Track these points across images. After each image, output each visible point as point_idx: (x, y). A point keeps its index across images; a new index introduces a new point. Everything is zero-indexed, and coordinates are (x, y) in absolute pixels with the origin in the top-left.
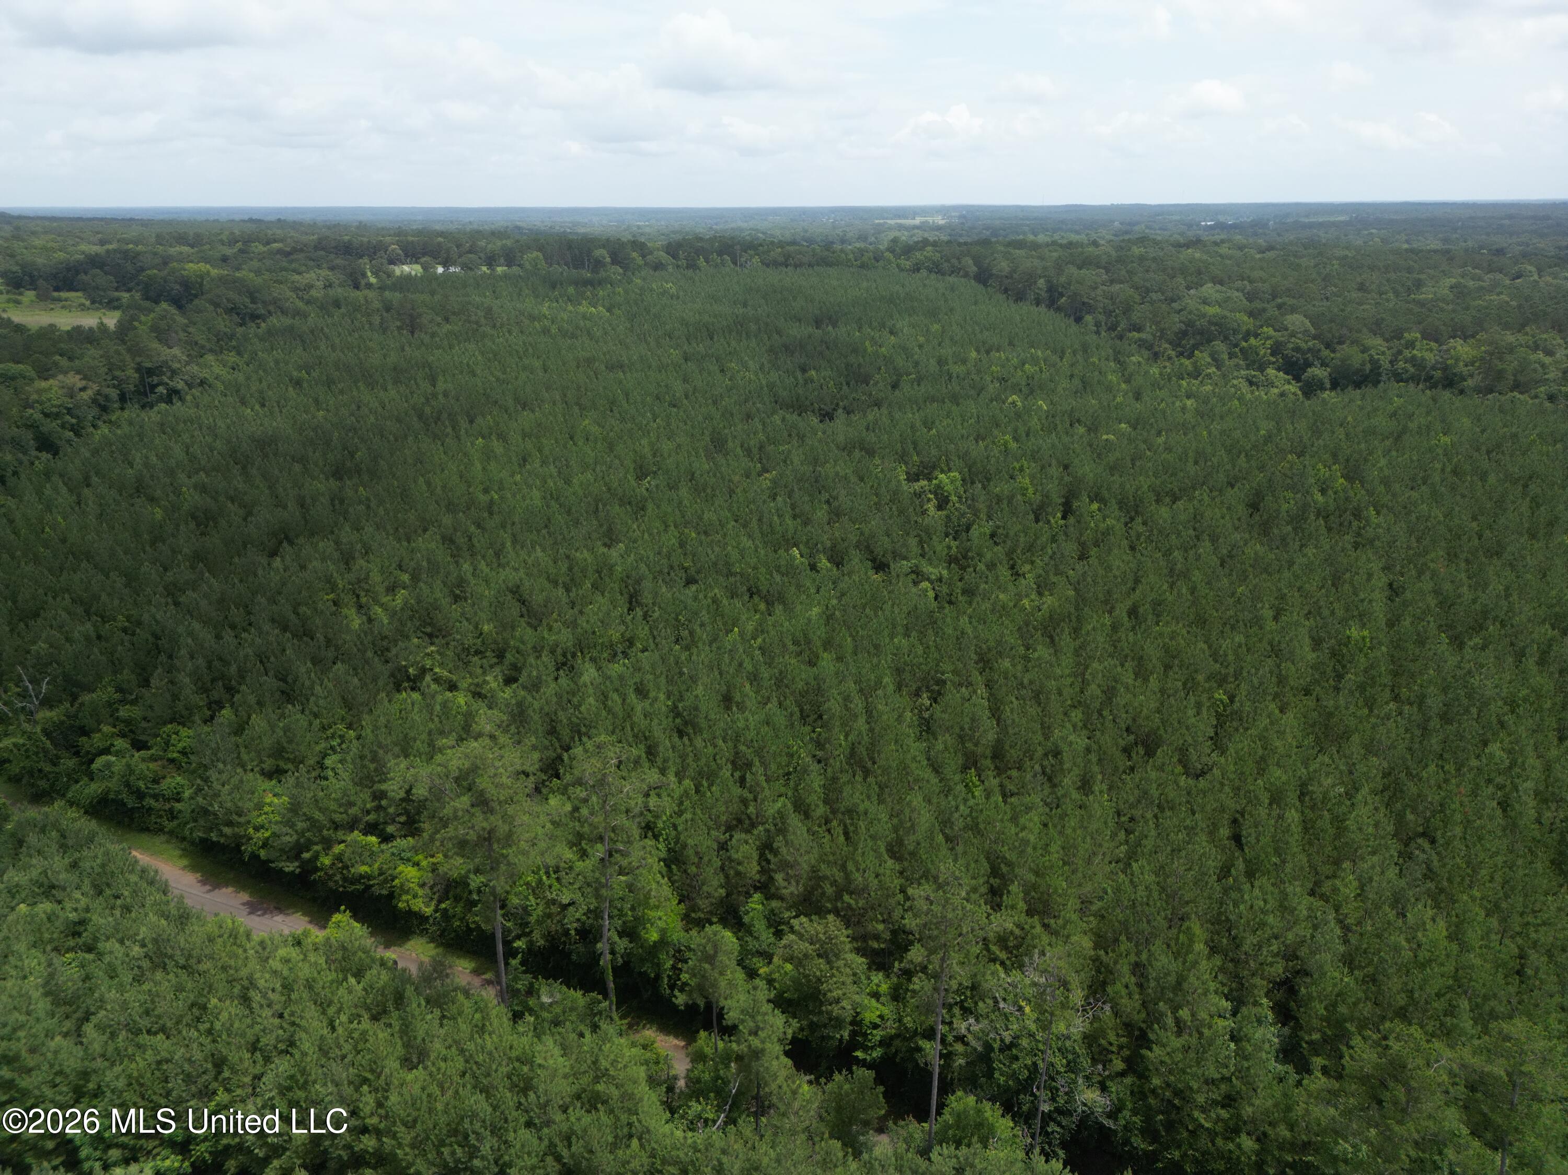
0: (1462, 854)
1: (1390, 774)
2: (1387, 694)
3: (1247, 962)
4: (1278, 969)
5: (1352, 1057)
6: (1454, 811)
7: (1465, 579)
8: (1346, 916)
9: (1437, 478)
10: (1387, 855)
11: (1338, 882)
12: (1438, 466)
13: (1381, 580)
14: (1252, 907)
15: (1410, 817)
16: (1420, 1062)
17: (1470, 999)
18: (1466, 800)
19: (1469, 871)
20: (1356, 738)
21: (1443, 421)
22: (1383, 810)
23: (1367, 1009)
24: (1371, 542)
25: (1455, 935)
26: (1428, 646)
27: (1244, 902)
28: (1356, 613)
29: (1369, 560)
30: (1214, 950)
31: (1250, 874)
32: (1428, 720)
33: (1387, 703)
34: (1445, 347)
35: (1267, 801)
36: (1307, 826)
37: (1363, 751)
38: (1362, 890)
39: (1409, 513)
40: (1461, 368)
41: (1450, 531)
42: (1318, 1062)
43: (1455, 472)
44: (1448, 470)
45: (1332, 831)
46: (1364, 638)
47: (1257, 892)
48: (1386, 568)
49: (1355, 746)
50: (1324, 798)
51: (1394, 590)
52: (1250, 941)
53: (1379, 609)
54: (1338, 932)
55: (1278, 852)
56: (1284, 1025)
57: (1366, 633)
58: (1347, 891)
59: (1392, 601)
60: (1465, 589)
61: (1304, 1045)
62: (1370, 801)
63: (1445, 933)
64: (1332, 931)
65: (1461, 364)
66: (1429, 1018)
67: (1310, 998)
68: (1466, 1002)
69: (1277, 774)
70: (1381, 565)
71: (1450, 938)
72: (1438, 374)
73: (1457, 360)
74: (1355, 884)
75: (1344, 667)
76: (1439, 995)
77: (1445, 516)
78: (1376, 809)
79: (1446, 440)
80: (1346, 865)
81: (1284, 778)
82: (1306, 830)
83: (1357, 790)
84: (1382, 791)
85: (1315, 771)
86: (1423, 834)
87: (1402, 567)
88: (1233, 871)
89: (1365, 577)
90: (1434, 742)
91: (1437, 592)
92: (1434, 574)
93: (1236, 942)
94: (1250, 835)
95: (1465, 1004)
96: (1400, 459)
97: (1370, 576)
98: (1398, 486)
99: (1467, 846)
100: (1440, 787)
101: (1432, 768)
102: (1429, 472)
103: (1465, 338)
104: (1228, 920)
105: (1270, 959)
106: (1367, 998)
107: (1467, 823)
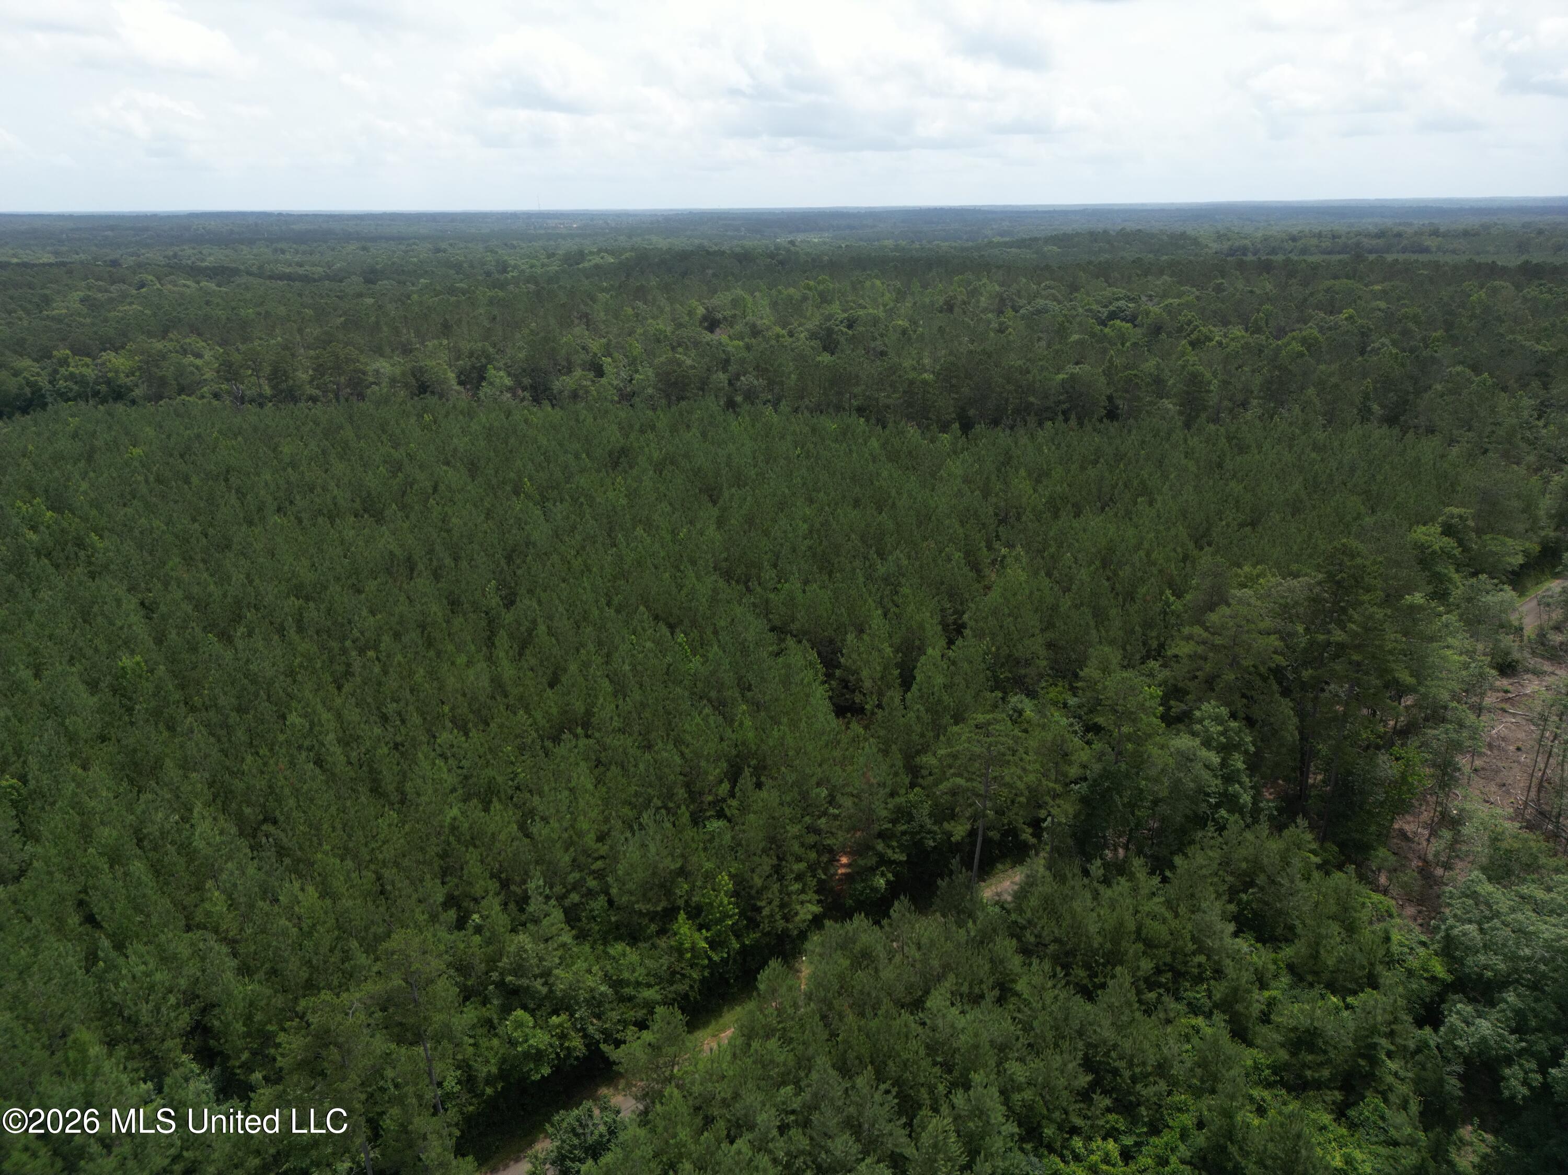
0: (302, 821)
1: (214, 782)
2: (183, 709)
3: (152, 1033)
4: (184, 1020)
5: (282, 1055)
6: (282, 787)
7: (209, 579)
8: (227, 931)
9: (143, 489)
10: (241, 856)
11: (207, 905)
12: (140, 478)
13: (131, 603)
14: (134, 977)
15: (247, 811)
16: (339, 1017)
17: (356, 937)
18: (288, 773)
19: (313, 832)
20: (169, 763)
21: (127, 434)
22: (222, 817)
23: (279, 1001)
24: (106, 567)
25: (325, 892)
26: (201, 651)
27: (123, 978)
28: (120, 643)
29: (111, 586)
30: (111, 1043)
31: (119, 947)
32: (227, 717)
33: (185, 717)
34: (99, 361)
35: (106, 866)
36: (157, 869)
37: (181, 772)
38: (232, 899)
39: (131, 530)
40: (123, 379)
41: (177, 537)
42: (257, 1076)
43: (159, 480)
44: (151, 479)
45: (182, 861)
46: (138, 663)
47: (133, 959)
48: (131, 589)
49: (171, 770)
50: (162, 833)
51: (148, 608)
52: (145, 1010)
53: (141, 630)
54: (225, 949)
55: (138, 909)
56: (211, 1067)
57: (138, 658)
58: (218, 908)
59: (151, 619)
60: (212, 587)
61: (238, 1071)
62: (207, 814)
63: (317, 895)
64: (219, 953)
65: (122, 375)
66: (332, 974)
67: (227, 1025)
68: (355, 942)
69: (106, 834)
70: (125, 588)
71: (322, 896)
72: (103, 388)
73: (117, 372)
74: (223, 897)
75: (130, 699)
76: (331, 950)
77: (167, 524)
78: (215, 819)
79: (137, 451)
80: (209, 884)
81: (115, 833)
82: (157, 873)
83: (190, 810)
84: (214, 800)
85: (144, 812)
86: (265, 820)
87: (147, 584)
88: (101, 954)
89: (114, 604)
90: (241, 735)
91: (188, 597)
92: (179, 582)
93: (132, 1021)
94: (103, 909)
95: (354, 944)
96: (100, 479)
97: (118, 601)
98: (109, 506)
99: (304, 812)
100: (262, 772)
101: (249, 759)
102: (134, 486)
103: (116, 350)
104: (115, 1004)
105: (173, 1015)
106: (276, 992)
107: (296, 792)
